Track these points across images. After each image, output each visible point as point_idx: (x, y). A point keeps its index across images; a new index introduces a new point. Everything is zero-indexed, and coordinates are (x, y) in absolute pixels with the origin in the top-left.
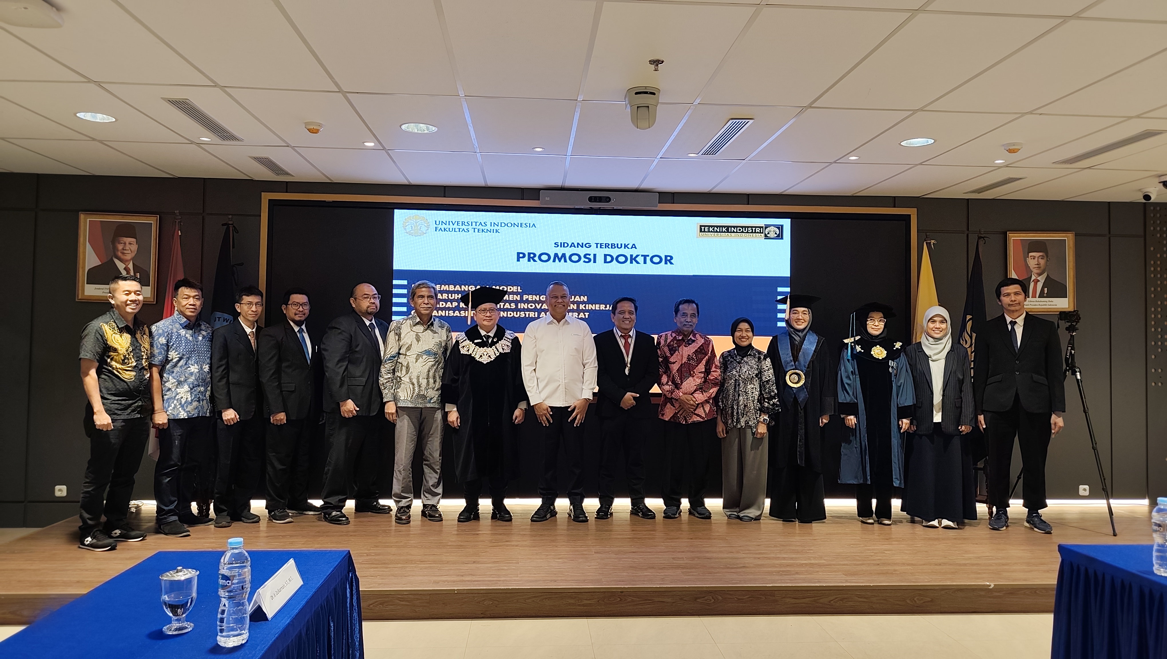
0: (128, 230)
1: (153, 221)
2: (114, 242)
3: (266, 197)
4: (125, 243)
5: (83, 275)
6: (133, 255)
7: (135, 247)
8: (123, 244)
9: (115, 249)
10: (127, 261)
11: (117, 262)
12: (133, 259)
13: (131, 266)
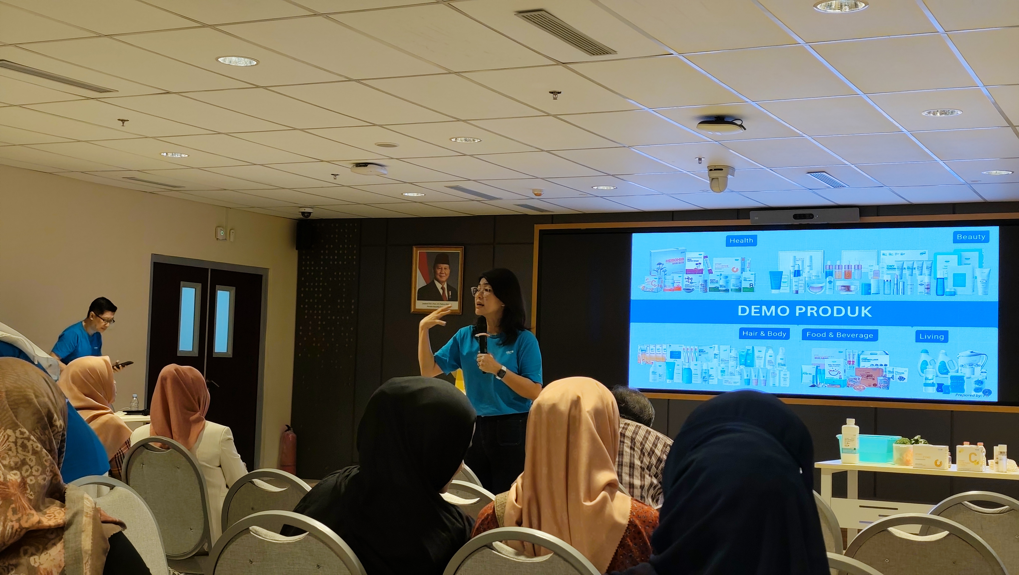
0: (443, 259)
1: (459, 251)
2: (435, 267)
3: (538, 228)
4: (442, 269)
5: (414, 294)
6: (447, 277)
7: (448, 271)
8: (440, 269)
9: (435, 272)
10: (443, 282)
11: (436, 283)
12: (447, 280)
13: (445, 286)
